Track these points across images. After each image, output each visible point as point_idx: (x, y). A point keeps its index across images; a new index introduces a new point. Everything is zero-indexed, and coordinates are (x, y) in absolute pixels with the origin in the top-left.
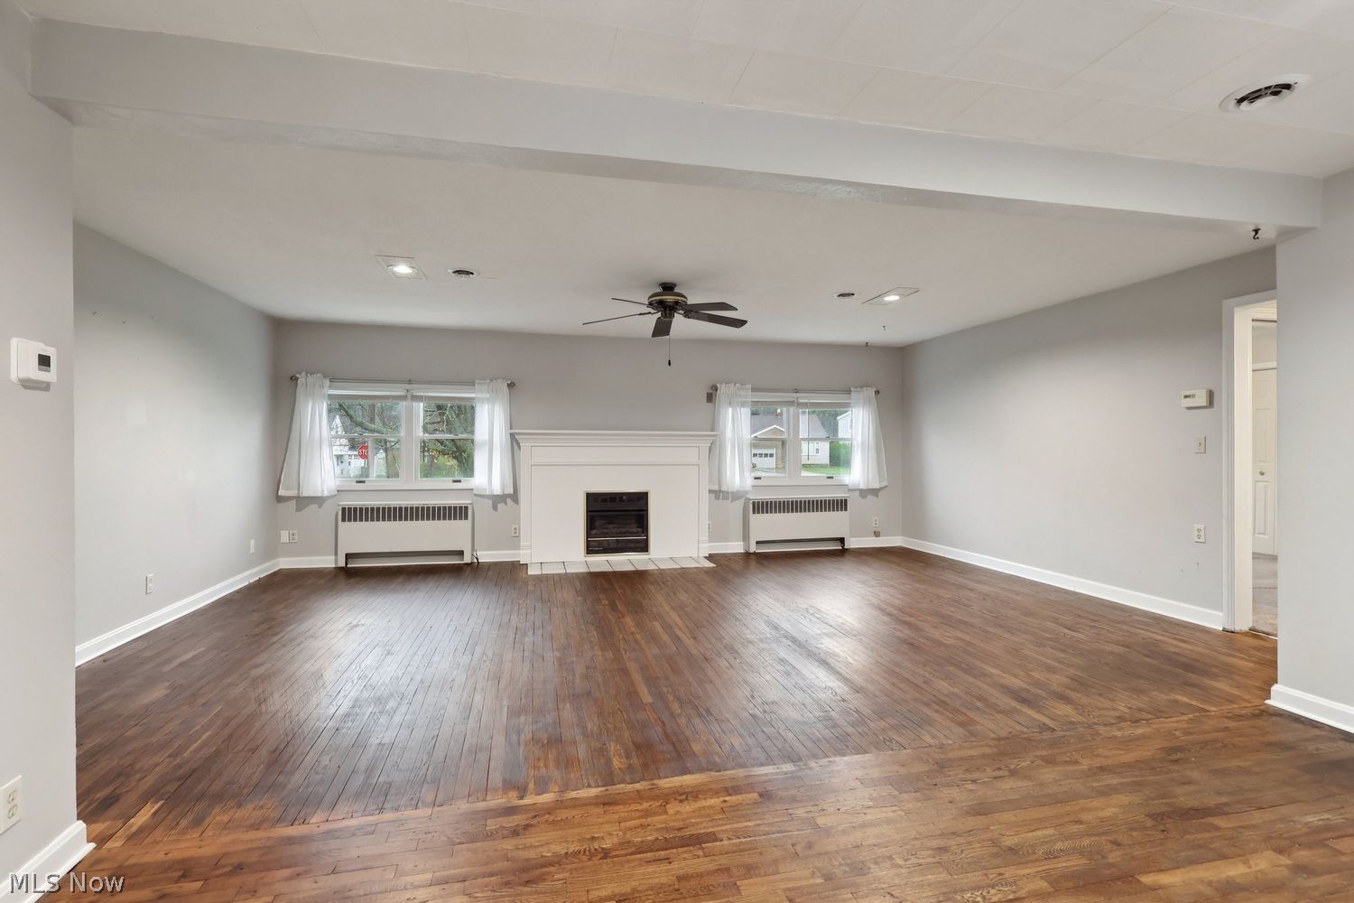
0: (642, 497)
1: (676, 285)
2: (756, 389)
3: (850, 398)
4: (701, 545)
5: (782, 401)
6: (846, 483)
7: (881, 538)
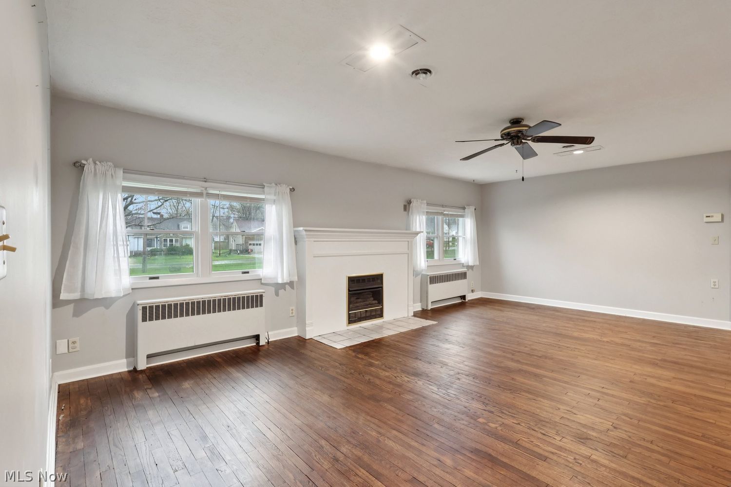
0: (379, 278)
1: (523, 120)
2: (428, 204)
3: (465, 212)
4: (409, 308)
5: (438, 212)
6: (462, 263)
7: (474, 293)
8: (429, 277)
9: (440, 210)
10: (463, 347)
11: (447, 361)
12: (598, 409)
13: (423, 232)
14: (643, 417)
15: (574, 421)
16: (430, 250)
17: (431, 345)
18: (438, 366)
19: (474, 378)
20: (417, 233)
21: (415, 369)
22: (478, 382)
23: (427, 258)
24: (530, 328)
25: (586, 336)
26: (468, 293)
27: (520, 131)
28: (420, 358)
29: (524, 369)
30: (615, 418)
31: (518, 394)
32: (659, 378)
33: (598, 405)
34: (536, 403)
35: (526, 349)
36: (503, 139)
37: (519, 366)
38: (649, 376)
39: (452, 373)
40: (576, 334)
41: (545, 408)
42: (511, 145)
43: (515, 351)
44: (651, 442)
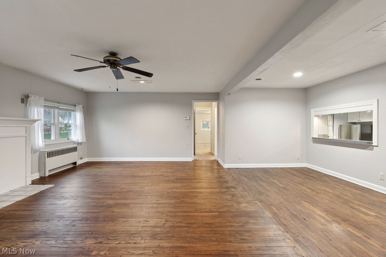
1: (117, 54)
2: (45, 100)
3: (76, 108)
4: (27, 179)
5: (54, 107)
6: (74, 141)
7: (82, 160)
8: (46, 152)
9: (57, 105)
10: (76, 199)
11: (63, 214)
12: (158, 214)
13: (40, 120)
14: (176, 210)
15: (149, 226)
16: (47, 133)
17: (49, 204)
18: (55, 222)
19: (86, 221)
20: (35, 121)
21: (33, 231)
22: (90, 222)
23: (45, 139)
24: (118, 176)
25: (146, 174)
26: (78, 160)
27: (116, 61)
28: (38, 219)
29: (118, 203)
30: (165, 215)
31: (117, 221)
32: (177, 188)
33: (158, 211)
34: (128, 223)
35: (118, 189)
36: (104, 62)
37: (115, 202)
38: (173, 188)
39: (68, 223)
40: (141, 174)
41: (133, 224)
42: (110, 68)
43: (112, 192)
44: (181, 222)
